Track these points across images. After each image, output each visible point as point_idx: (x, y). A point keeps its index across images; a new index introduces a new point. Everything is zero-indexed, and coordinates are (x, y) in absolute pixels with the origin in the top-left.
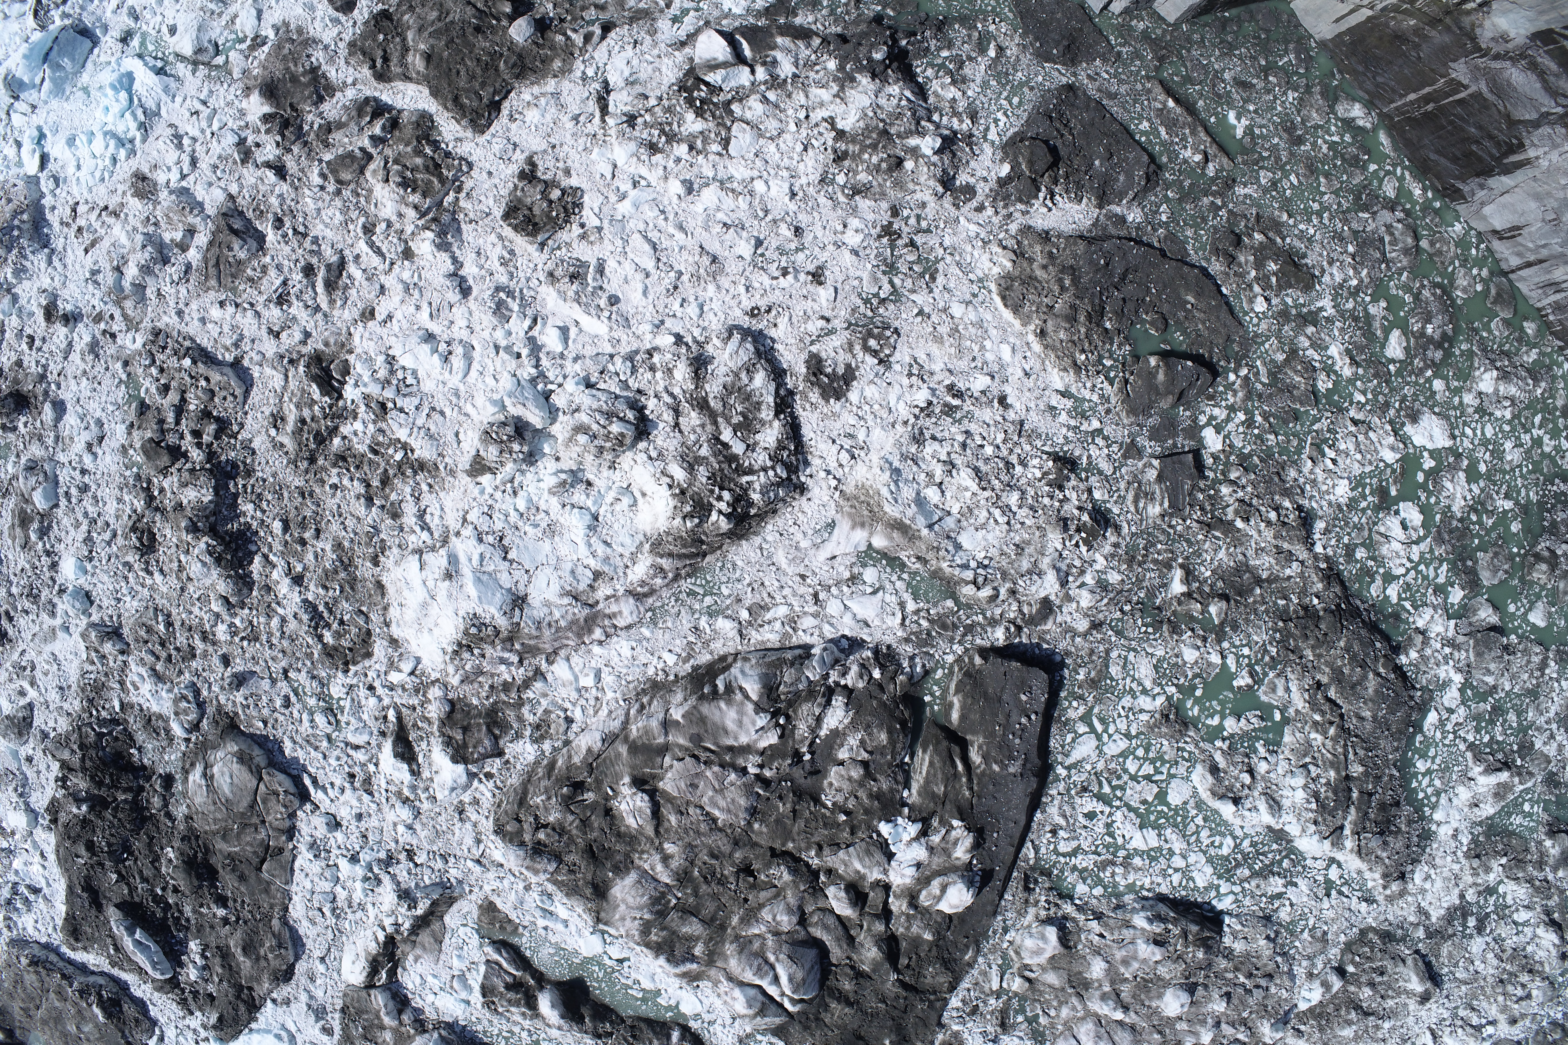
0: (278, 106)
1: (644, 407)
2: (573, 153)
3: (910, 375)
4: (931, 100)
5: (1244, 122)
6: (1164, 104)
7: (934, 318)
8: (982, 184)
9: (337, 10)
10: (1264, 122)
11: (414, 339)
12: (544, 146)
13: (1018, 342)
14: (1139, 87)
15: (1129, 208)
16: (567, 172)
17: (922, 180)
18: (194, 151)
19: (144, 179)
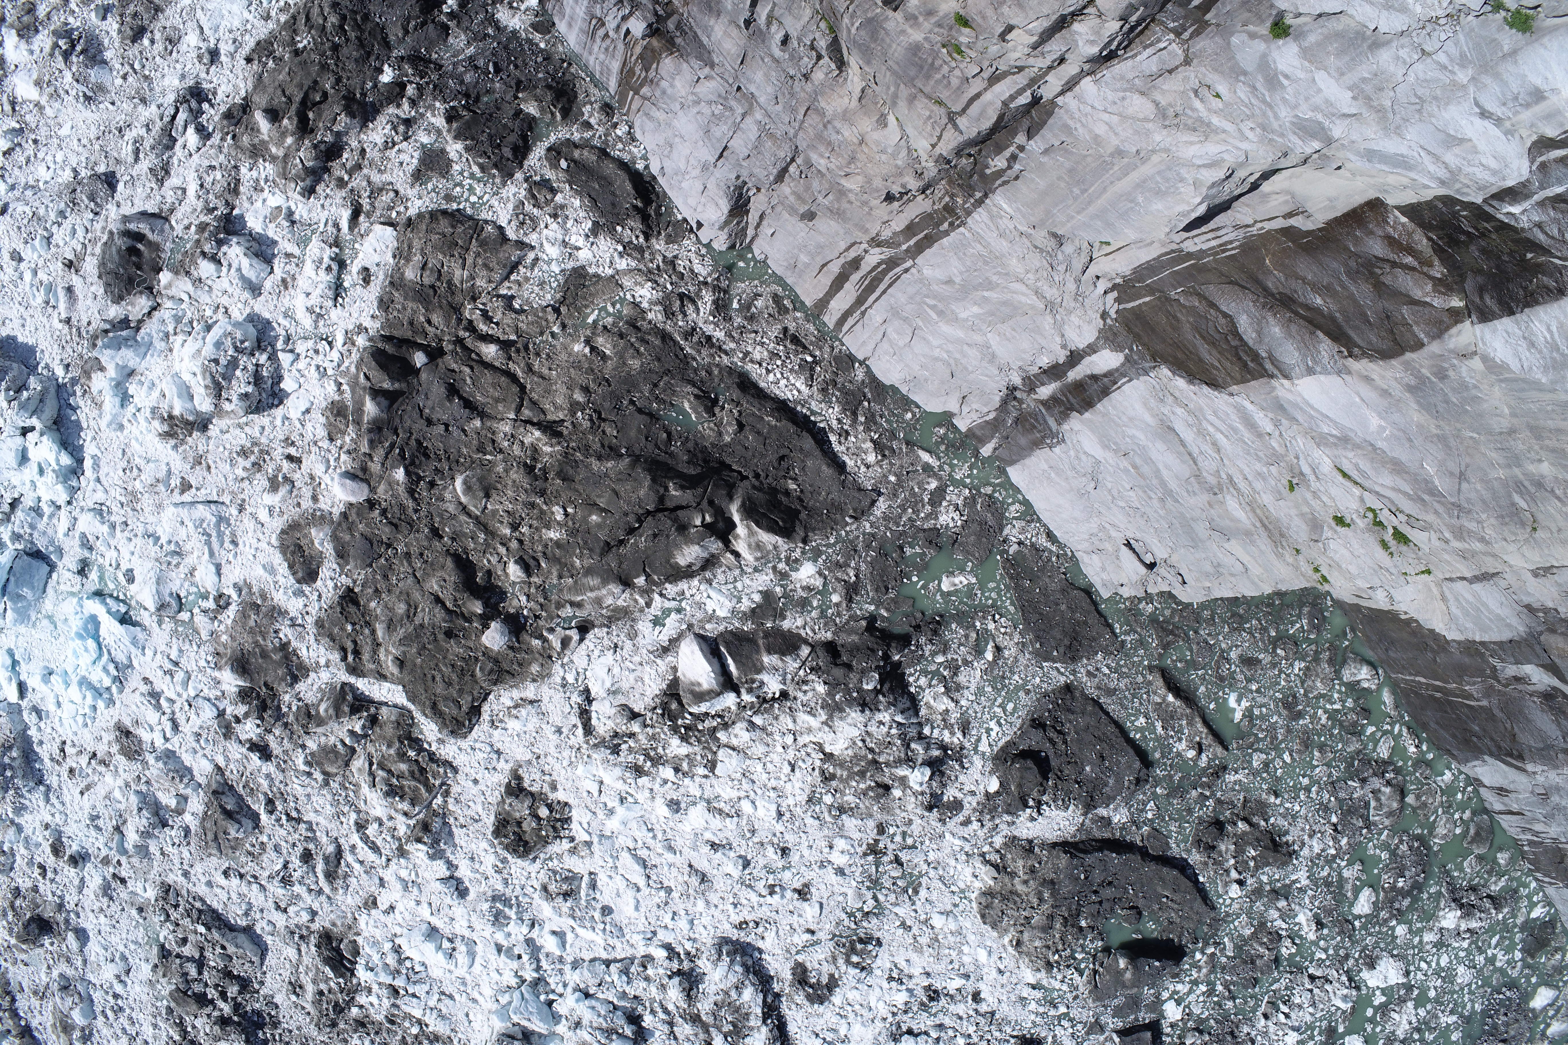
0: (252, 680)
1: (640, 1017)
2: (557, 766)
3: (891, 979)
4: (923, 712)
5: (1245, 704)
6: (1164, 700)
7: (915, 930)
8: (970, 798)
9: (299, 582)
10: (1266, 700)
11: (417, 937)
12: (529, 756)
13: (995, 946)
14: (1140, 679)
15: (1115, 810)
16: (554, 787)
17: (910, 807)
18: (173, 713)
19: (128, 733)
